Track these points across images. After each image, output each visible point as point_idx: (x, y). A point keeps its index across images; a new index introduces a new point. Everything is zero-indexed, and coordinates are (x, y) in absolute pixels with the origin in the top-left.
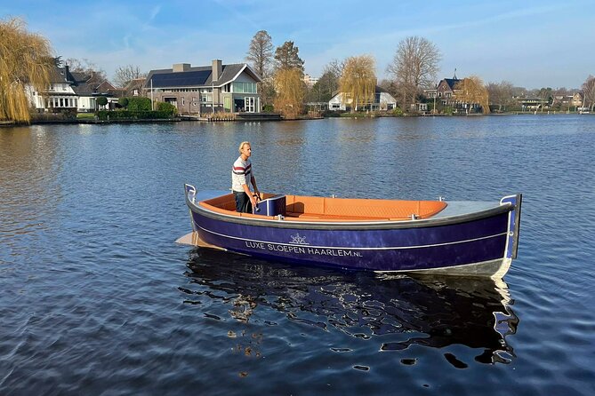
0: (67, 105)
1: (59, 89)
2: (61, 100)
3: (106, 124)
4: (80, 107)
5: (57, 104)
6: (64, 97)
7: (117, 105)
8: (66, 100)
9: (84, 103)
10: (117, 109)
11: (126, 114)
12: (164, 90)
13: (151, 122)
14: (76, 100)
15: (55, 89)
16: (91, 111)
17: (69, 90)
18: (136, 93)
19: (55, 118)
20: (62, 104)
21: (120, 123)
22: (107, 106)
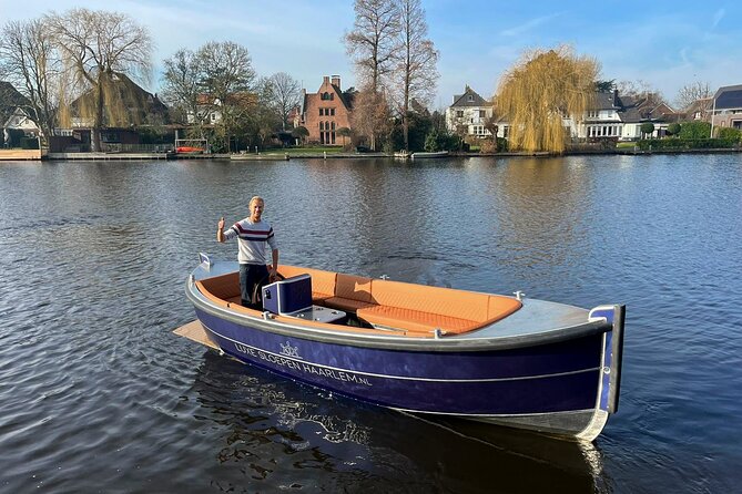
0: (610, 133)
1: (604, 116)
2: (605, 128)
3: (648, 155)
4: (624, 135)
5: (599, 133)
6: (608, 126)
7: (667, 133)
8: (610, 128)
9: (630, 131)
10: (666, 138)
11: (675, 143)
12: (734, 112)
13: (707, 153)
14: (621, 127)
15: (600, 116)
16: (635, 139)
17: (616, 116)
18: (698, 116)
19: (592, 148)
20: (604, 133)
21: (666, 153)
22: (655, 134)
